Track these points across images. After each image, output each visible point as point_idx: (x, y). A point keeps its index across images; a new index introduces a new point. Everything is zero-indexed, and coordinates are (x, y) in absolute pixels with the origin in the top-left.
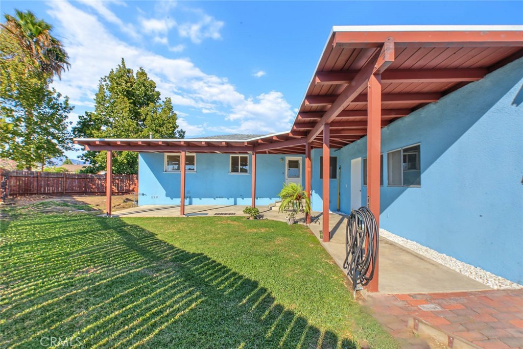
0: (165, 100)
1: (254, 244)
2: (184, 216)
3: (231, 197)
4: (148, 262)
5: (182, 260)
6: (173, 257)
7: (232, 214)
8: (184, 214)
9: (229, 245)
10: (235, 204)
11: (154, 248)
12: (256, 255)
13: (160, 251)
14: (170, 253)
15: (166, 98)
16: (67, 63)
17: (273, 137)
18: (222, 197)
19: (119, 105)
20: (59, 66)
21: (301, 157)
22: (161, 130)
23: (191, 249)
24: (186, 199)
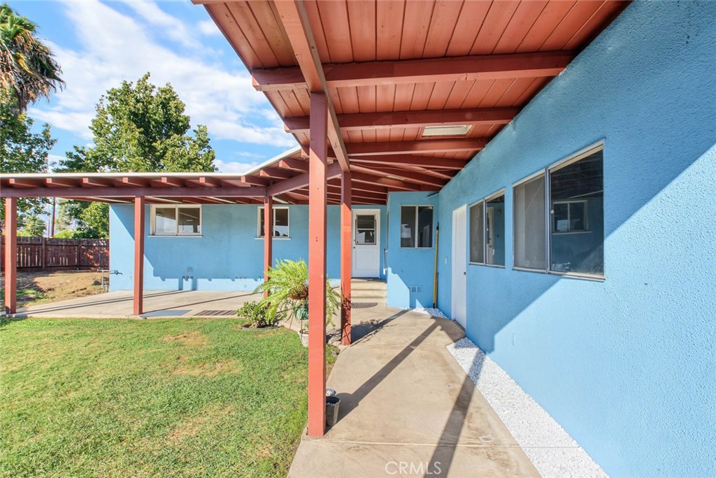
0: (197, 129)
2: (138, 317)
15: (199, 126)
16: (59, 80)
20: (48, 84)
21: (379, 210)
24: (187, 280)
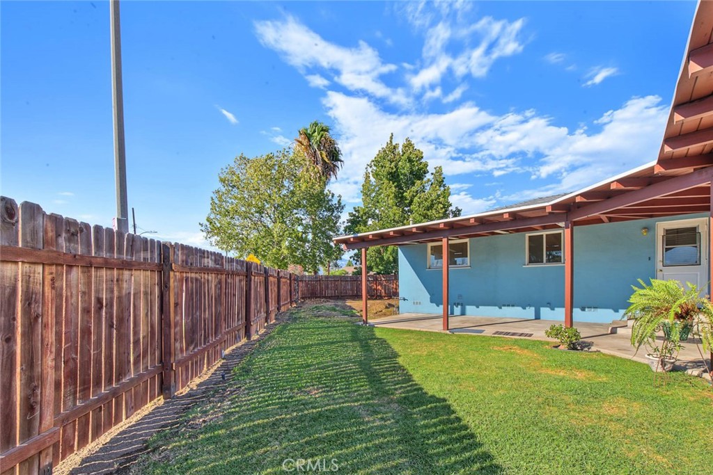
0: (434, 172)
1: (547, 402)
2: (448, 332)
3: (530, 306)
4: (369, 396)
5: (412, 403)
6: (403, 395)
7: (526, 335)
8: (448, 329)
9: (497, 394)
10: (537, 317)
11: (388, 376)
12: (546, 429)
13: (392, 382)
14: (400, 388)
15: (435, 168)
16: (341, 161)
17: (609, 184)
18: (513, 306)
19: (385, 191)
20: (335, 166)
21: (703, 218)
22: (429, 214)
23: (432, 388)
24: (457, 307)
